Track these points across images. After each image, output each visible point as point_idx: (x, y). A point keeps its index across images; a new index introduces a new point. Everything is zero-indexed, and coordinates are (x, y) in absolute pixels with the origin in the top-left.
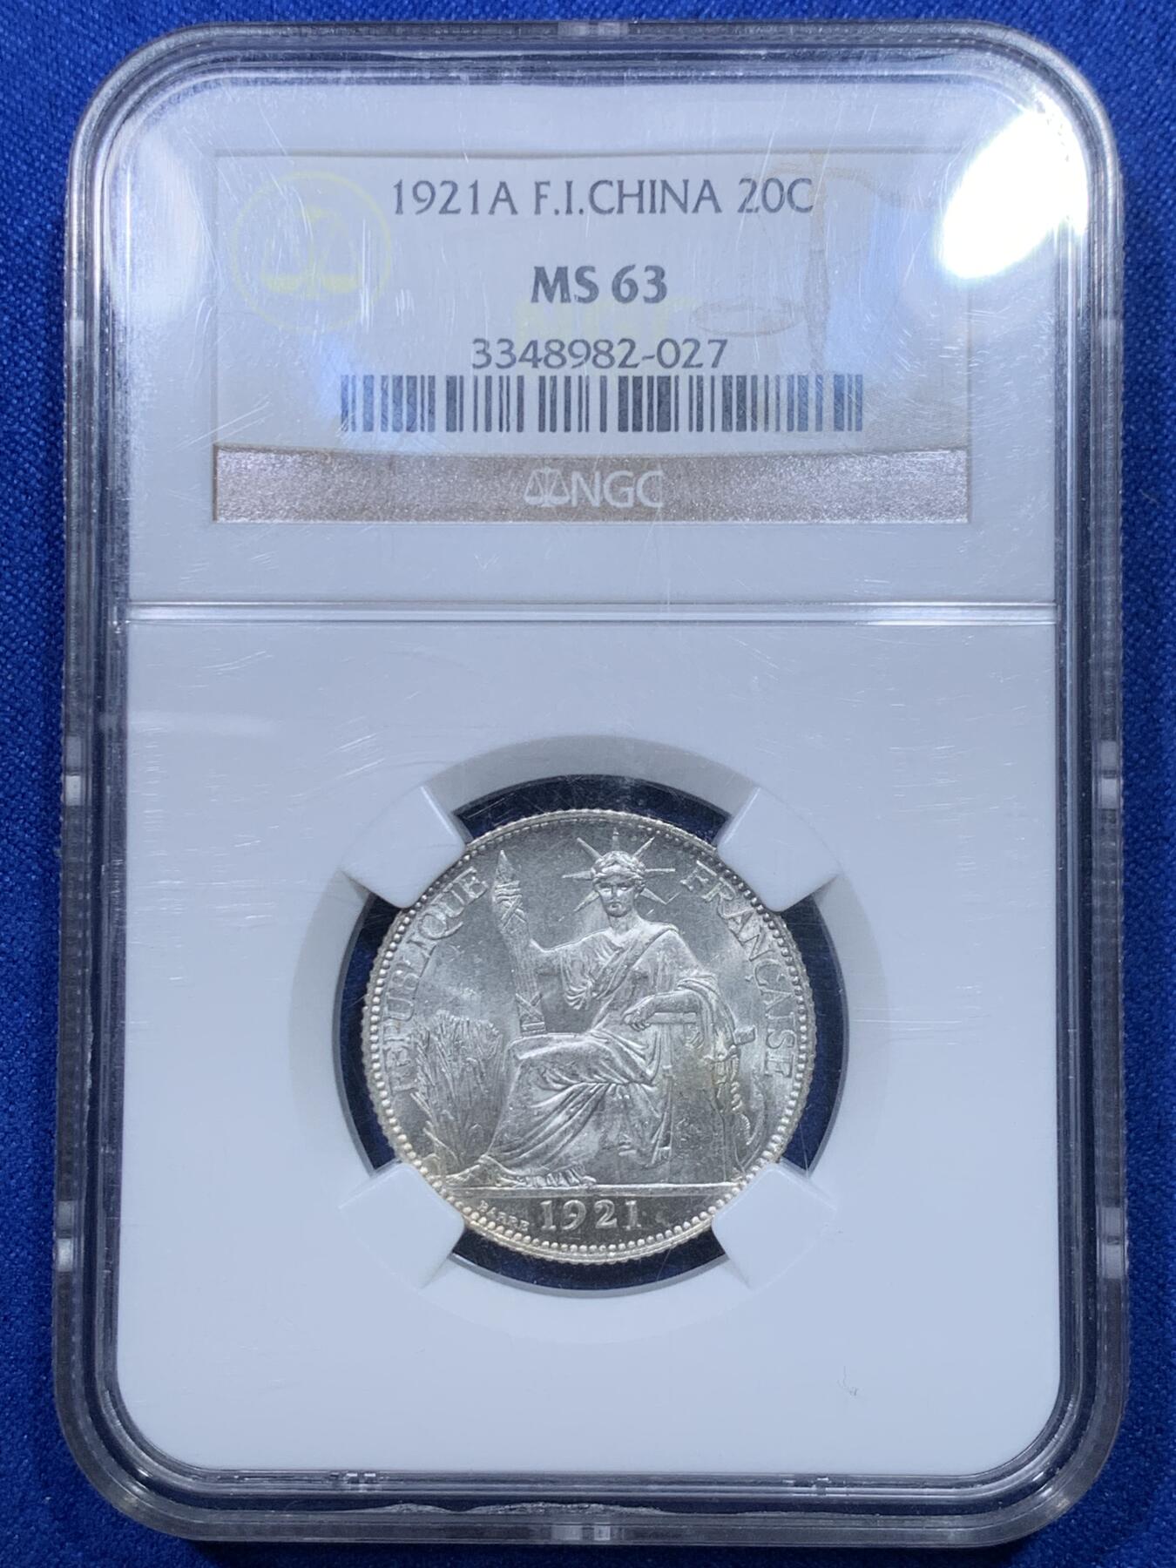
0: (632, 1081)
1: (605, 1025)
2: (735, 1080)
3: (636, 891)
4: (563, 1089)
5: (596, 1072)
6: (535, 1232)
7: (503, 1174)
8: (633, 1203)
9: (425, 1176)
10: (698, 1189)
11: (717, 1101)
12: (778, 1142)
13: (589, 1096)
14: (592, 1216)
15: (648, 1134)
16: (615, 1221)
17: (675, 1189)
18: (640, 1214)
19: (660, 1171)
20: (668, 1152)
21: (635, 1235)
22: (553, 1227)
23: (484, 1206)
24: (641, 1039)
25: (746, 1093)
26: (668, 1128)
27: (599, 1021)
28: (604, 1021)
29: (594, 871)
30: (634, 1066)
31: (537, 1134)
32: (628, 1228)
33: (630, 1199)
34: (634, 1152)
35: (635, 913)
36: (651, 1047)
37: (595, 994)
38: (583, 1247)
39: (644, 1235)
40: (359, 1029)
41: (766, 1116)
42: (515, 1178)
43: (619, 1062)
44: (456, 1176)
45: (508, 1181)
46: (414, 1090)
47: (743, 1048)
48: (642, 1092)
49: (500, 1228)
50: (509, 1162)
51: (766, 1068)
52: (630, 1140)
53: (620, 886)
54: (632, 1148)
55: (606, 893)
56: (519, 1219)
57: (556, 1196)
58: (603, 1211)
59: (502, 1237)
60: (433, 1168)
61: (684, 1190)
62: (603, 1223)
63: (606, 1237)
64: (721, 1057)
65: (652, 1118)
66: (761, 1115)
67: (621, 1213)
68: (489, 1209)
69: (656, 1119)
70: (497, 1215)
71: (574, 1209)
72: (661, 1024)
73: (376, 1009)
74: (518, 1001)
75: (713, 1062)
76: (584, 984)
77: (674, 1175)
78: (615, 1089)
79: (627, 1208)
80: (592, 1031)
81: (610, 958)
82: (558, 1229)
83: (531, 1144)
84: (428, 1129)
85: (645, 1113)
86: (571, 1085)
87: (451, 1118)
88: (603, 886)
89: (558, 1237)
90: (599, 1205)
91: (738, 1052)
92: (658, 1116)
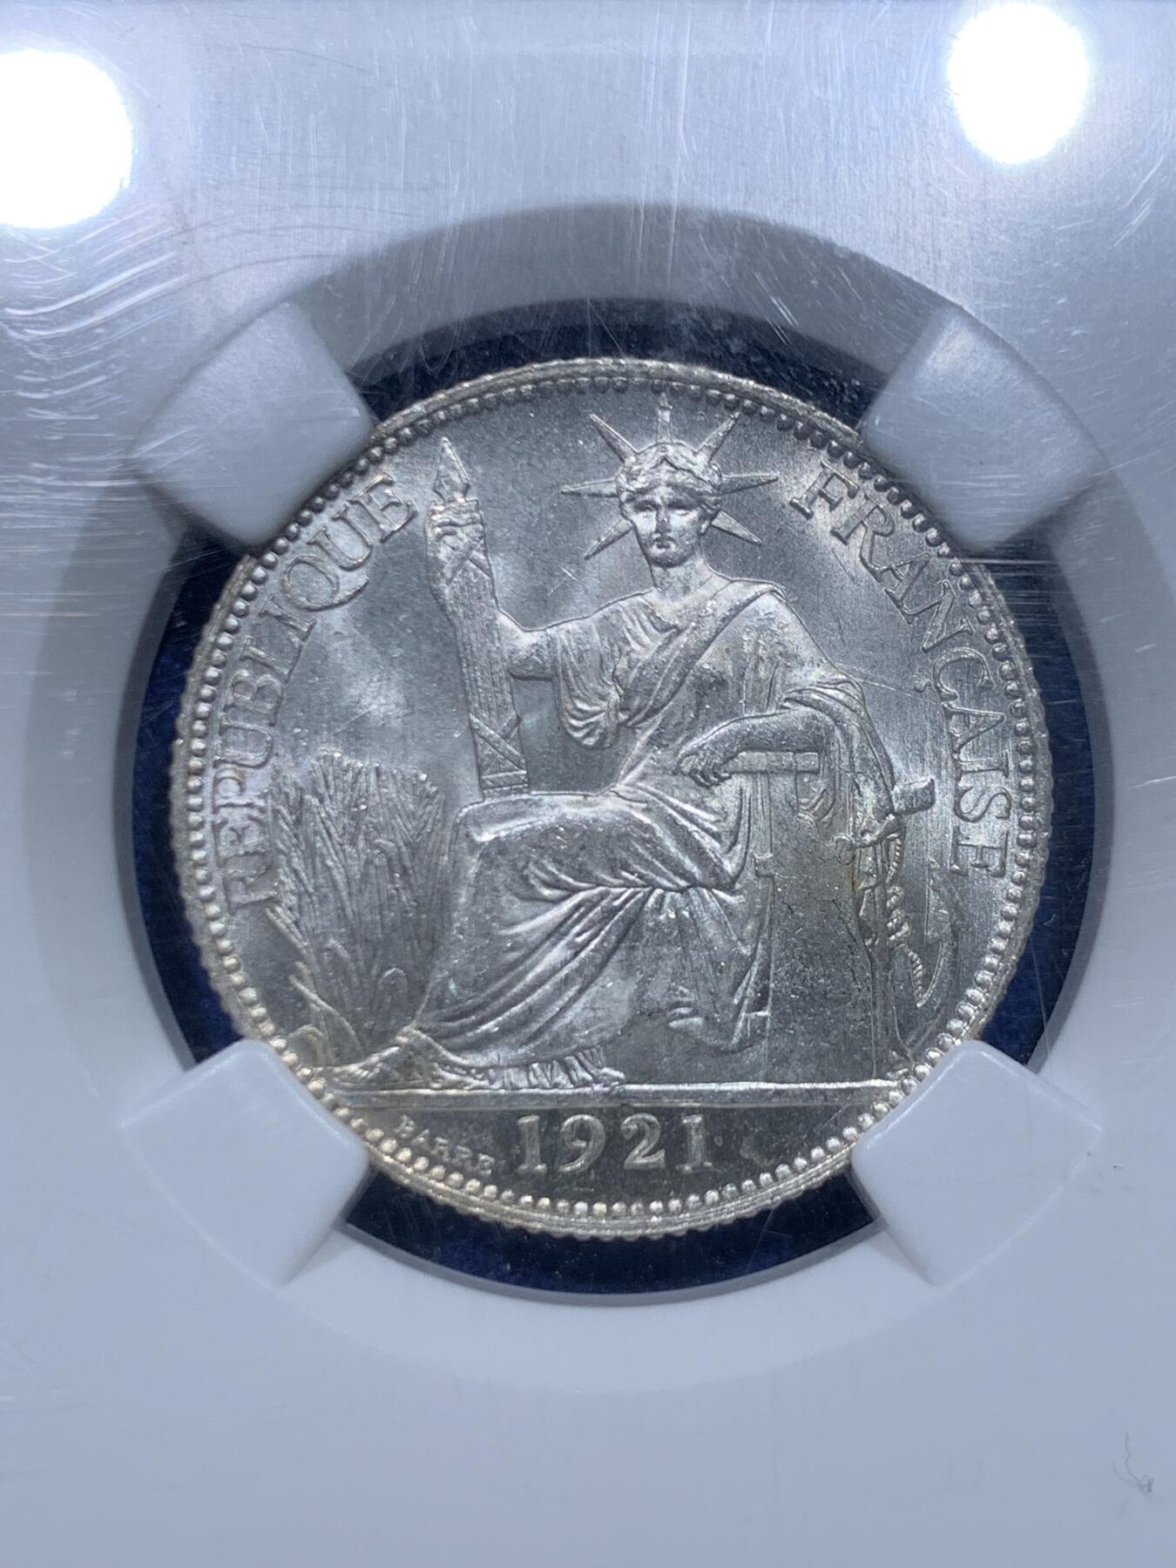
0: (694, 883)
1: (643, 777)
2: (893, 882)
3: (702, 518)
4: (564, 899)
5: (626, 867)
6: (508, 1177)
7: (445, 1064)
8: (698, 1119)
9: (292, 1067)
10: (823, 1092)
11: (861, 924)
12: (978, 1001)
13: (613, 912)
14: (617, 1144)
15: (725, 986)
16: (661, 1154)
17: (778, 1093)
18: (709, 1142)
19: (751, 1056)
20: (765, 1018)
21: (700, 1183)
22: (540, 1167)
23: (408, 1126)
24: (715, 804)
25: (914, 904)
26: (764, 974)
27: (631, 768)
28: (640, 768)
29: (623, 479)
30: (699, 854)
31: (510, 986)
32: (687, 1168)
33: (691, 1112)
34: (698, 1020)
35: (700, 562)
36: (732, 818)
37: (623, 717)
38: (600, 1207)
39: (717, 1183)
40: (166, 783)
41: (955, 951)
42: (467, 1069)
43: (670, 845)
44: (353, 1068)
45: (453, 1077)
46: (273, 901)
47: (910, 821)
48: (714, 905)
49: (438, 1170)
50: (458, 1040)
51: (956, 860)
52: (691, 997)
53: (674, 505)
54: (695, 1013)
55: (646, 523)
56: (476, 1152)
57: (549, 1106)
58: (640, 1135)
59: (440, 1185)
60: (307, 1051)
61: (795, 1095)
62: (639, 1157)
63: (644, 1186)
64: (868, 838)
65: (734, 957)
66: (944, 949)
67: (673, 1140)
68: (416, 1134)
69: (742, 957)
70: (432, 1144)
71: (583, 1132)
72: (750, 773)
73: (198, 744)
74: (472, 730)
75: (852, 847)
76: (603, 698)
77: (778, 1066)
78: (662, 897)
79: (683, 1132)
80: (620, 787)
81: (654, 646)
82: (551, 1171)
83: (496, 1005)
84: (300, 978)
85: (720, 943)
86: (577, 890)
87: (345, 954)
88: (641, 507)
89: (549, 1186)
90: (629, 1123)
91: (900, 828)
92: (746, 951)
